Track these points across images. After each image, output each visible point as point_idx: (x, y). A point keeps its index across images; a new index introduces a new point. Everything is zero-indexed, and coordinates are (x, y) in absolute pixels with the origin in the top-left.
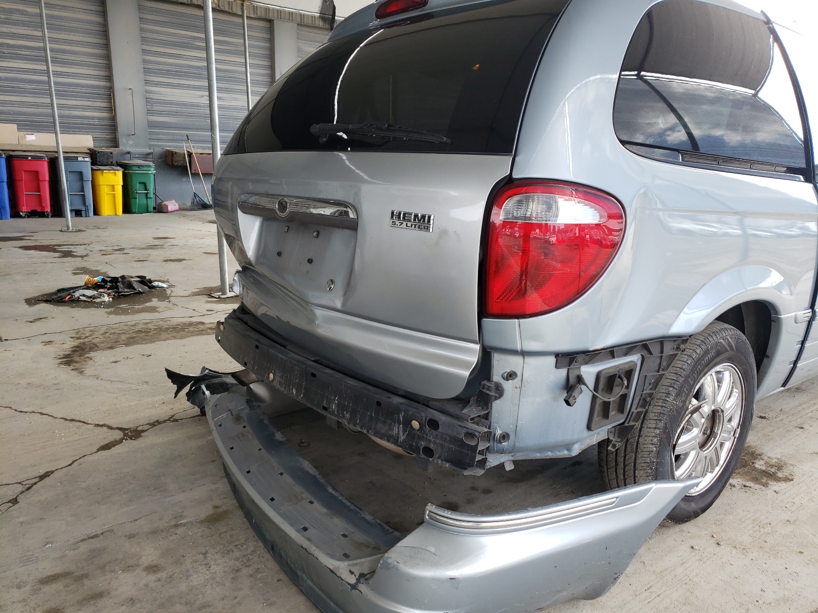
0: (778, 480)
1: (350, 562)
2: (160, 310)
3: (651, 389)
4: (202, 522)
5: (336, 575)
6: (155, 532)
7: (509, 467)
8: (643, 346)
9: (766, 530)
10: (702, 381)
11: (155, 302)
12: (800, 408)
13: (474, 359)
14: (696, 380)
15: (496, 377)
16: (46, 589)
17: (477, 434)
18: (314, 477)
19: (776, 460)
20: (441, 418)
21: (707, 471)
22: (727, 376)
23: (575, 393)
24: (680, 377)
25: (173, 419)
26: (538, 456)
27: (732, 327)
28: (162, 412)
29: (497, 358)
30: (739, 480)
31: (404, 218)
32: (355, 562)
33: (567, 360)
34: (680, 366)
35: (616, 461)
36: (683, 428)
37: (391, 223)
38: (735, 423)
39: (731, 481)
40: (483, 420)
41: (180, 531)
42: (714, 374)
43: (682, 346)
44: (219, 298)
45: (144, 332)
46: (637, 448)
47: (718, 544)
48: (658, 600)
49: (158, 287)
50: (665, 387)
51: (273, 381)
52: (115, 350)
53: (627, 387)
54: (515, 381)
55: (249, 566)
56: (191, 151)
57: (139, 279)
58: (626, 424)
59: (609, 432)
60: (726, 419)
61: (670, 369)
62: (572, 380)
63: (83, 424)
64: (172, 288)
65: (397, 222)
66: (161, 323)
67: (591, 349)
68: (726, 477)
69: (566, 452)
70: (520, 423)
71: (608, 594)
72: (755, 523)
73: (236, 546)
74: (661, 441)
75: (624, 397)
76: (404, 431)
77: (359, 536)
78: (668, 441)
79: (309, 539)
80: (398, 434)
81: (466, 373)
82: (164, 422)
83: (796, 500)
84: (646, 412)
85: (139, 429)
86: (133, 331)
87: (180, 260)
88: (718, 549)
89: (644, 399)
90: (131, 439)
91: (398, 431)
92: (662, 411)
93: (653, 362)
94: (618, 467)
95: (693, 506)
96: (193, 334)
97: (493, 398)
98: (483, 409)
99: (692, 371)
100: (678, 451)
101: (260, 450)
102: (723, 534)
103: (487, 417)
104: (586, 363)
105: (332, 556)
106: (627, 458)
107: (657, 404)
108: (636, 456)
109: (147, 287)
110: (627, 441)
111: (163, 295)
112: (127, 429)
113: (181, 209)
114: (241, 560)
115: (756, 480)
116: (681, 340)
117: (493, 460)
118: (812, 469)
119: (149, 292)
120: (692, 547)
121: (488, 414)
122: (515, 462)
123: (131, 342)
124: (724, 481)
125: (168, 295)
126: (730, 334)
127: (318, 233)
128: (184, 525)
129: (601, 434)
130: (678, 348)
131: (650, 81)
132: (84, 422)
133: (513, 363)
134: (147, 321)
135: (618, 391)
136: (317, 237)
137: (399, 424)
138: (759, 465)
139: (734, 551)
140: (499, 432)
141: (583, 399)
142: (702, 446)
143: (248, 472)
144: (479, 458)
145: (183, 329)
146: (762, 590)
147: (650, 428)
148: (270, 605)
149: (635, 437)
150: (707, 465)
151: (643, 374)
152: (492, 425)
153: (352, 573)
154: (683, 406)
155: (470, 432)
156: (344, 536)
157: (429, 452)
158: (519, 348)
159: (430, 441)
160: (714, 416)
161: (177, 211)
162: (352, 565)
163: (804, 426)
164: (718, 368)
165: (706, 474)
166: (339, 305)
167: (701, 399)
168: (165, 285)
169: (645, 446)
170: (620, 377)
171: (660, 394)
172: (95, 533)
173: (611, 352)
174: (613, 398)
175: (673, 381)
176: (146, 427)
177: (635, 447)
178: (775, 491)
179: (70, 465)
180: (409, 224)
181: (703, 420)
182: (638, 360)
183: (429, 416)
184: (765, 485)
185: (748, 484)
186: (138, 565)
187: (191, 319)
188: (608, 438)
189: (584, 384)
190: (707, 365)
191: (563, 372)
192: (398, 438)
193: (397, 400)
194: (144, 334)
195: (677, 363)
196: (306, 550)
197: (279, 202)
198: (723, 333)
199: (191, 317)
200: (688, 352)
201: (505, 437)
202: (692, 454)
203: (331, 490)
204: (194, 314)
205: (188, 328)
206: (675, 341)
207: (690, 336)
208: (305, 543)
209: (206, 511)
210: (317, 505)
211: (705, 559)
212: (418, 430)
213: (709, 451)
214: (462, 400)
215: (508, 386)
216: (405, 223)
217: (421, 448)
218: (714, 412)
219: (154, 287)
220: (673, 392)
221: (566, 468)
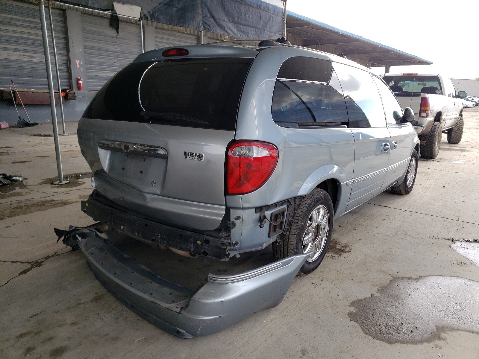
0: (345, 252)
1: (176, 304)
2: (23, 194)
3: (292, 218)
4: (91, 301)
5: (170, 310)
6: (69, 308)
7: (238, 256)
8: (287, 201)
9: (340, 273)
10: (311, 213)
11: (18, 190)
12: (355, 221)
13: (224, 213)
14: (309, 213)
15: (232, 219)
16: (22, 340)
17: (226, 243)
18: (149, 272)
19: (344, 244)
20: (210, 238)
21: (316, 251)
22: (322, 210)
23: (263, 223)
24: (303, 213)
25: (56, 254)
26: (249, 250)
27: (322, 190)
28: (49, 251)
29: (232, 212)
30: (330, 254)
31: (190, 155)
32: (178, 303)
33: (259, 210)
34: (302, 208)
35: (280, 250)
36: (306, 233)
37: (185, 157)
38: (326, 230)
39: (326, 255)
40: (228, 238)
41: (82, 306)
42: (316, 210)
43: (303, 200)
44: (58, 184)
45: (19, 208)
46: (288, 244)
47: (322, 280)
48: (299, 305)
49: (16, 180)
50: (297, 217)
51: (123, 229)
52: (4, 220)
53: (283, 219)
54: (240, 220)
55: (122, 316)
56: (15, 90)
57: (3, 176)
58: (283, 234)
59: (277, 237)
60: (322, 228)
61: (299, 209)
62: (262, 217)
63: (4, 262)
64: (26, 180)
65: (187, 157)
66: (28, 202)
67: (268, 205)
68: (324, 253)
69: (260, 247)
70: (242, 237)
71: (280, 305)
72: (336, 271)
73: (113, 309)
74: (297, 239)
75: (282, 223)
76: (194, 246)
77: (177, 293)
78: (300, 240)
79: (154, 298)
80: (191, 248)
81: (221, 219)
82: (53, 256)
83: (352, 260)
84: (291, 228)
85: (39, 261)
86: (12, 208)
87: (23, 162)
88: (322, 282)
89: (290, 223)
90: (37, 267)
91: (191, 246)
92: (297, 227)
93: (292, 207)
94: (281, 252)
95: (312, 266)
96: (50, 207)
97: (231, 228)
98: (227, 233)
99: (308, 209)
100: (304, 243)
101: (118, 263)
102: (324, 276)
103: (229, 236)
104: (267, 210)
105: (167, 303)
106: (284, 248)
107: (295, 224)
108: (288, 247)
109: (9, 181)
110: (284, 241)
111: (21, 184)
112: (32, 262)
113: (10, 127)
114: (117, 314)
115: (337, 253)
116: (302, 198)
117: (232, 254)
118: (358, 246)
119: (11, 183)
120: (312, 283)
121: (229, 235)
122: (240, 254)
123: (12, 214)
124: (323, 254)
125: (25, 185)
126: (322, 193)
127: (145, 159)
128: (83, 303)
129: (273, 239)
130: (301, 201)
131: (283, 82)
132: (4, 261)
133: (239, 213)
134: (18, 202)
135: (279, 220)
136: (145, 161)
137: (191, 243)
138: (338, 247)
139: (328, 282)
140: (234, 242)
141: (266, 225)
142: (314, 240)
143: (115, 274)
144: (227, 253)
145: (43, 205)
146: (338, 295)
147: (293, 235)
148: (137, 330)
149: (287, 239)
150: (316, 249)
151: (289, 212)
152: (231, 239)
153: (177, 308)
154: (305, 224)
155: (223, 243)
156: (170, 294)
157: (205, 253)
158: (241, 206)
159: (206, 249)
160: (318, 227)
161: (8, 128)
162: (177, 305)
163: (356, 228)
164: (318, 207)
165: (316, 252)
166: (159, 193)
167: (312, 221)
168: (20, 179)
169: (291, 242)
170: (280, 215)
171: (296, 220)
172: (37, 313)
173: (276, 205)
174: (277, 224)
175: (300, 215)
176: (43, 260)
177: (287, 243)
178: (344, 257)
179: (7, 283)
180: (193, 158)
181: (313, 230)
182: (286, 207)
183: (205, 238)
184: (340, 255)
185: (334, 255)
186: (66, 324)
187: (45, 199)
188: (276, 240)
189: (267, 219)
190: (313, 207)
191: (258, 215)
192: (191, 249)
193: (189, 233)
194: (19, 209)
195: (301, 207)
196: (154, 302)
197: (124, 145)
198: (319, 193)
199: (45, 197)
200: (305, 202)
201: (237, 243)
202: (310, 244)
203: (159, 277)
204: (46, 195)
205: (46, 204)
206: (299, 198)
207: (305, 196)
208: (153, 300)
209: (92, 296)
210: (153, 283)
211: (317, 287)
212: (200, 245)
213: (316, 242)
214: (218, 230)
215: (237, 222)
216: (191, 157)
217: (202, 252)
218: (318, 226)
219: (14, 180)
220: (301, 219)
221: (258, 257)
